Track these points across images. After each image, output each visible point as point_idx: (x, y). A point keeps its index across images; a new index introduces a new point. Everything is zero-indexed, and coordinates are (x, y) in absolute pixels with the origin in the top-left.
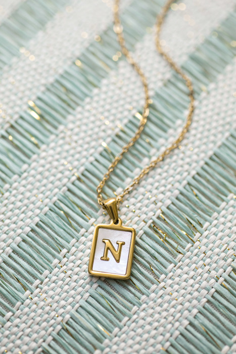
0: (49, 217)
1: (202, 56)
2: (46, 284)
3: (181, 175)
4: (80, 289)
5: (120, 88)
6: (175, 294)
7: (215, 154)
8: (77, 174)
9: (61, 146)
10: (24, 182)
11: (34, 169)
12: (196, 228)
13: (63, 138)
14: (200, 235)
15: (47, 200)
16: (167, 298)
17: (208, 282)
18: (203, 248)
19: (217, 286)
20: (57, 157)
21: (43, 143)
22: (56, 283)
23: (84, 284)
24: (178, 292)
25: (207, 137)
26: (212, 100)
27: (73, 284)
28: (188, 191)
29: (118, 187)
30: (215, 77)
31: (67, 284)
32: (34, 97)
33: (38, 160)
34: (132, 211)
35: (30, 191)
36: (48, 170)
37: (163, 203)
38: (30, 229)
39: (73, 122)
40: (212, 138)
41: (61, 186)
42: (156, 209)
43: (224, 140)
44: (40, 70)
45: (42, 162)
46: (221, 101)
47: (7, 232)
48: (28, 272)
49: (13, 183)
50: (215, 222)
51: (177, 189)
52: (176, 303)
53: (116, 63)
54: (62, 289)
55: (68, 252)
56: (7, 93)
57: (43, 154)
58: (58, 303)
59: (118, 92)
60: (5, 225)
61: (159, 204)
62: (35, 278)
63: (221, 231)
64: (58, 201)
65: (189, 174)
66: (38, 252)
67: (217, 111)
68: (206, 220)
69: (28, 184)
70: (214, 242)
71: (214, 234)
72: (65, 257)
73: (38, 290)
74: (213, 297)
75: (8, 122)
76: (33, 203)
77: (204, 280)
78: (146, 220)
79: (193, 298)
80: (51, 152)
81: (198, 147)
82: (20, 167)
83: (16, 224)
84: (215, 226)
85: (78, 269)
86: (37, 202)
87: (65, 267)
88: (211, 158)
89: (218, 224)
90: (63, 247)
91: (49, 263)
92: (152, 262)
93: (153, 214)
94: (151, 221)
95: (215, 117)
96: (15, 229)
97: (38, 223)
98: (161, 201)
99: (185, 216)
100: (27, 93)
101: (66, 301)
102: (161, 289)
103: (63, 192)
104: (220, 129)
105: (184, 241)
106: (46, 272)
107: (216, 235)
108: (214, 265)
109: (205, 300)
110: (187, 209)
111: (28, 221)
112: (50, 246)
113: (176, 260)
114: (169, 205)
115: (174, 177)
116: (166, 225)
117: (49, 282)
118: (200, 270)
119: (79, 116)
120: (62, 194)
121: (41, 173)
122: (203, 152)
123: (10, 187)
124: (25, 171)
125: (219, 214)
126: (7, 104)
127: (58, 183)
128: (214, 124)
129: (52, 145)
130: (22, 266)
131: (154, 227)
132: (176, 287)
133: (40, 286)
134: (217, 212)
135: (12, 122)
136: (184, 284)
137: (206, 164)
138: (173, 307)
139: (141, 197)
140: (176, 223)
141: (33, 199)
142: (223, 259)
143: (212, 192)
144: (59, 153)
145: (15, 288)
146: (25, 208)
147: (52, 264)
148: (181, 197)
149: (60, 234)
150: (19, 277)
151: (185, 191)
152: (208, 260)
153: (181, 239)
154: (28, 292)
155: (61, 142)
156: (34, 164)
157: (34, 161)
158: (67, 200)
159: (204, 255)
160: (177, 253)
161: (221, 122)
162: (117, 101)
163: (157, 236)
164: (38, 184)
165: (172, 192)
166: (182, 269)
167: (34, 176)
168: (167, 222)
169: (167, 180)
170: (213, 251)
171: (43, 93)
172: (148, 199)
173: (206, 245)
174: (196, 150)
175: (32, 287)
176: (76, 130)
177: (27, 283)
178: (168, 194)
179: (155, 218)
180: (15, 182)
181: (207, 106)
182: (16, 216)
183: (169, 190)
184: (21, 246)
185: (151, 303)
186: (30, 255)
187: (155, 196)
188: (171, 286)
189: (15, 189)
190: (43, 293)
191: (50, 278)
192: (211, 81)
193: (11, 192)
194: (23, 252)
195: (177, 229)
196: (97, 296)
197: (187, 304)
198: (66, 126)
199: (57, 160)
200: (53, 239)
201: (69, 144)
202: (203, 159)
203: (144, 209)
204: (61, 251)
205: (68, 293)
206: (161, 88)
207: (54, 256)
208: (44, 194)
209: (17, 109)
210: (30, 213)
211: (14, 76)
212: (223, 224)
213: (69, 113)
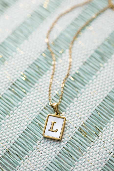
0: (31, 126)
1: (101, 51)
2: (31, 157)
3: (92, 106)
4: (46, 159)
5: (63, 66)
6: (91, 161)
7: (108, 96)
8: (44, 106)
9: (36, 93)
10: (19, 110)
11: (24, 104)
12: (99, 130)
13: (37, 89)
14: (101, 133)
15: (30, 118)
16: (87, 163)
17: (106, 155)
18: (103, 140)
19: (110, 157)
20: (35, 98)
21: (28, 92)
22: (35, 157)
23: (48, 157)
24: (92, 160)
25: (104, 88)
26: (106, 71)
27: (43, 157)
28: (95, 113)
29: (63, 112)
30: (107, 60)
31: (40, 157)
32: (23, 71)
33: (26, 99)
34: (70, 123)
35: (22, 114)
36: (30, 104)
37: (84, 119)
38: (23, 132)
39: (42, 82)
40: (106, 88)
41: (37, 112)
42: (81, 122)
43: (111, 89)
44: (26, 58)
45: (28, 100)
46: (110, 71)
47: (12, 133)
48: (22, 152)
49: (14, 111)
50: (108, 127)
51: (90, 112)
52: (91, 165)
53: (61, 54)
54: (38, 159)
55: (40, 142)
56: (11, 69)
57: (28, 97)
58: (36, 166)
59: (62, 67)
60: (11, 130)
61: (82, 119)
62: (26, 154)
63: (111, 132)
64: (35, 119)
65: (96, 105)
66: (27, 142)
67: (108, 76)
68: (104, 127)
69: (21, 111)
70: (108, 137)
71: (108, 133)
72: (39, 144)
73: (27, 160)
74: (108, 162)
75: (12, 82)
76: (24, 119)
77: (104, 155)
78: (76, 127)
79: (99, 163)
80: (32, 96)
81: (100, 93)
82: (17, 103)
83: (16, 129)
84: (108, 129)
85: (45, 150)
86: (26, 119)
87: (39, 149)
88: (106, 98)
89: (110, 128)
90: (38, 140)
91: (32, 147)
92: (79, 146)
93: (80, 124)
94: (79, 127)
95: (107, 79)
96: (16, 132)
97: (26, 129)
98: (83, 118)
99: (94, 125)
100: (20, 69)
101: (40, 165)
102: (84, 159)
103: (37, 114)
104: (110, 84)
105: (94, 136)
106: (31, 152)
107: (109, 134)
108: (108, 147)
109: (105, 164)
110: (95, 121)
111: (22, 128)
112: (32, 139)
113: (91, 145)
114: (87, 120)
115: (89, 107)
116: (86, 129)
117: (32, 156)
118: (102, 150)
119: (44, 79)
120: (37, 115)
121: (27, 106)
122: (102, 95)
123: (13, 112)
124: (20, 105)
125: (110, 123)
126: (11, 74)
127: (35, 110)
128: (107, 82)
129: (32, 92)
130: (19, 149)
131: (80, 130)
132: (91, 158)
133: (28, 158)
134: (109, 123)
135: (14, 82)
136: (94, 156)
137: (104, 100)
138: (90, 167)
139: (74, 116)
140: (90, 128)
141: (24, 118)
142: (112, 145)
143: (107, 114)
144: (35, 97)
145: (16, 159)
146: (20, 122)
147: (33, 148)
148: (92, 116)
149: (37, 134)
150: (18, 154)
151: (94, 113)
152: (106, 145)
153: (93, 135)
154: (22, 161)
155: (36, 91)
156: (24, 102)
157: (24, 100)
158: (40, 118)
159: (103, 142)
160: (91, 142)
161: (110, 81)
162: (62, 72)
163: (81, 134)
164: (26, 111)
165: (88, 114)
166: (94, 149)
167: (24, 107)
168: (86, 128)
169: (85, 108)
170: (108, 141)
171: (28, 68)
172: (77, 117)
173: (104, 138)
174: (99, 94)
175: (24, 159)
176: (43, 86)
177: (22, 157)
178: (86, 114)
179: (80, 126)
180: (15, 110)
181: (103, 73)
182: (16, 125)
183: (87, 113)
184: (19, 140)
185: (79, 165)
186: (23, 144)
187: (80, 116)
188: (88, 157)
189: (15, 113)
190: (29, 161)
191: (32, 154)
192: (105, 62)
193: (13, 115)
194: (19, 142)
195: (91, 131)
196: (54, 162)
197: (96, 166)
198: (38, 84)
199: (35, 100)
200: (33, 136)
201: (40, 92)
202: (102, 98)
203: (75, 122)
204: (37, 141)
205: (41, 161)
206: (82, 66)
207: (34, 144)
208: (29, 115)
209: (16, 76)
210: (22, 124)
211: (14, 61)
212: (112, 128)
213: (40, 78)
